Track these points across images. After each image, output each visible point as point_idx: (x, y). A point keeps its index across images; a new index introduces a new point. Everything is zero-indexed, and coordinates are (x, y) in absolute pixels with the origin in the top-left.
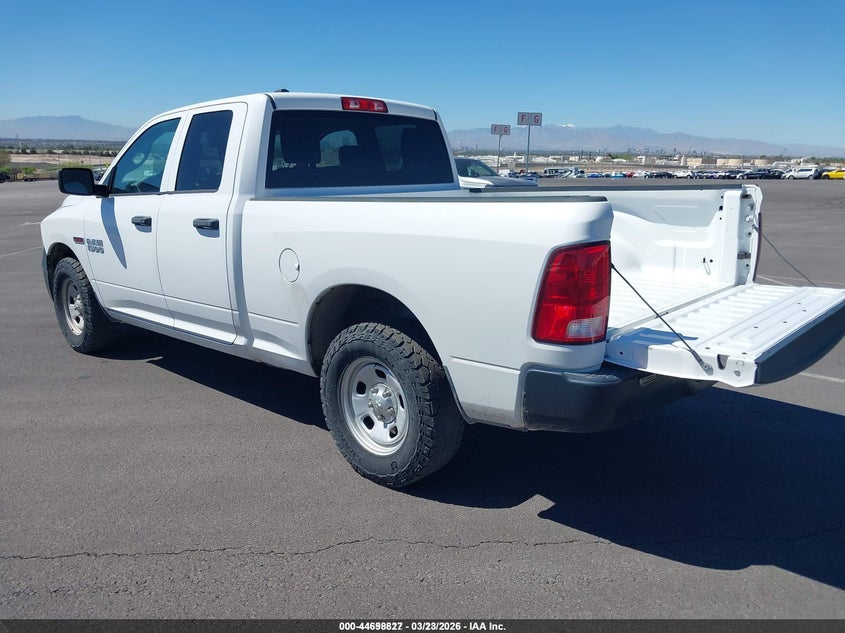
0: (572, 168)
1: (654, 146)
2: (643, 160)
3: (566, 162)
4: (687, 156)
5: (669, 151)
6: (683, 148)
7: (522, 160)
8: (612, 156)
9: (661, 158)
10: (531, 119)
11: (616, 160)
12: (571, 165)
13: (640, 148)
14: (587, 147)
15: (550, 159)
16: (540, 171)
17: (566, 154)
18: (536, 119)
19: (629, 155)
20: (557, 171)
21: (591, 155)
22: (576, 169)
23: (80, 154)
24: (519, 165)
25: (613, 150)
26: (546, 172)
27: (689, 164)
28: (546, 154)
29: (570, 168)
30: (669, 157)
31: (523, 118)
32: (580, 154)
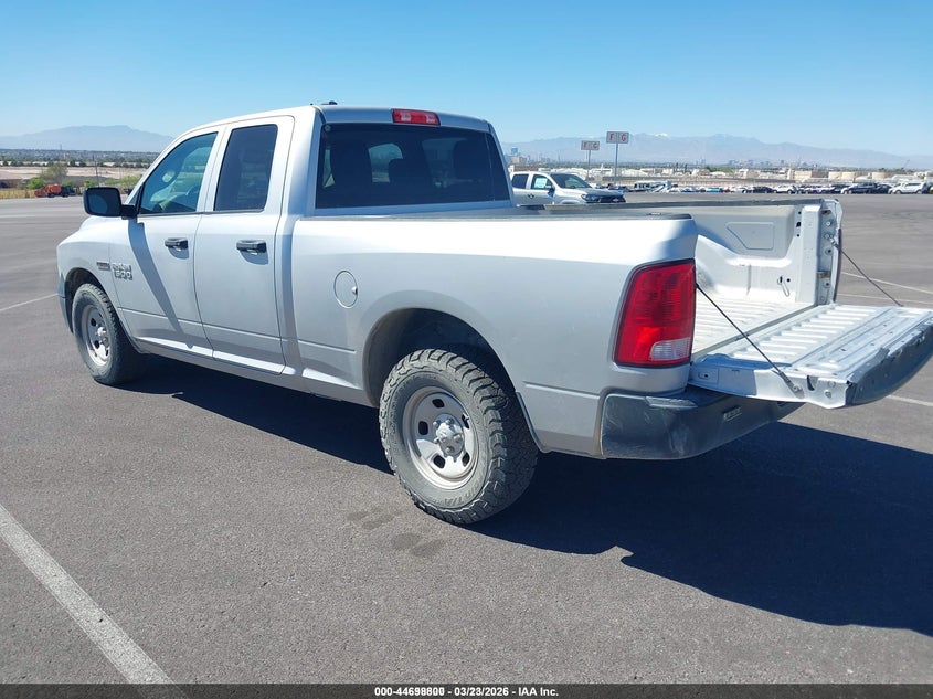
0: (665, 182)
1: (759, 157)
2: (745, 174)
3: (659, 175)
4: (794, 169)
5: (775, 162)
6: (791, 161)
7: (610, 173)
8: (711, 169)
9: (765, 170)
10: (618, 138)
11: (714, 173)
12: (665, 178)
13: (742, 160)
14: (682, 159)
15: (641, 172)
16: (630, 185)
17: (659, 167)
18: (623, 138)
19: (728, 168)
20: (648, 185)
21: (687, 168)
22: (669, 183)
23: (132, 167)
24: (606, 179)
25: (711, 162)
26: (636, 186)
27: (796, 178)
28: (637, 167)
29: (663, 182)
30: (775, 170)
31: (611, 137)
32: (675, 166)
